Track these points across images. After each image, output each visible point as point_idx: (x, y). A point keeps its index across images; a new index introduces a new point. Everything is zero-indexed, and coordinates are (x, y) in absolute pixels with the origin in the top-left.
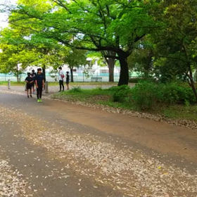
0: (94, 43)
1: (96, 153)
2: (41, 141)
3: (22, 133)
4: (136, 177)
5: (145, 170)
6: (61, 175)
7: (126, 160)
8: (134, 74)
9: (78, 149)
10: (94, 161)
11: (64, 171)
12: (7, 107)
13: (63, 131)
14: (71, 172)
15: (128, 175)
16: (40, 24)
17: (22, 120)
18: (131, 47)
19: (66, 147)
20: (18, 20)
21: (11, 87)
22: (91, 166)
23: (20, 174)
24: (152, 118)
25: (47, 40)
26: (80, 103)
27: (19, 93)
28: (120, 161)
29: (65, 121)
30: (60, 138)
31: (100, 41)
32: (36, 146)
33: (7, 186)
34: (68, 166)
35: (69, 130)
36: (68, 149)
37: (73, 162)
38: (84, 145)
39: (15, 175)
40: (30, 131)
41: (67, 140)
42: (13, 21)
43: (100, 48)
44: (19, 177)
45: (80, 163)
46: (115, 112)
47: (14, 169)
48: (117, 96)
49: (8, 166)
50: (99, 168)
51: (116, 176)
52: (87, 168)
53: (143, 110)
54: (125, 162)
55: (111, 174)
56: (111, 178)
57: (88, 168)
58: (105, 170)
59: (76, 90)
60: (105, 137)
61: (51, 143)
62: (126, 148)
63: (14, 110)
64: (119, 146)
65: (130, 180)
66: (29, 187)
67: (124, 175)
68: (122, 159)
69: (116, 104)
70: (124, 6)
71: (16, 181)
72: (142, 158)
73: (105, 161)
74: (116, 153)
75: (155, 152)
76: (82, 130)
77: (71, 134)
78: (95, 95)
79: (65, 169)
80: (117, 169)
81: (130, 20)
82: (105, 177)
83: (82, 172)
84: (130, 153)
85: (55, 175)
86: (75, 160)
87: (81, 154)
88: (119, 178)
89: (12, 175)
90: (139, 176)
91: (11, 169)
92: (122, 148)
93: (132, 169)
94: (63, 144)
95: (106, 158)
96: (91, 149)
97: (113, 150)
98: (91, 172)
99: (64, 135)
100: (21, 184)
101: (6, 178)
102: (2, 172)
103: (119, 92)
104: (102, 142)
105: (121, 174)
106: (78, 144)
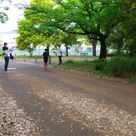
0: (83, 29)
1: (83, 106)
2: (46, 97)
3: (33, 91)
4: (111, 123)
5: (117, 118)
6: (59, 120)
8: (110, 51)
9: (71, 102)
10: (82, 111)
11: (61, 118)
12: (23, 73)
13: (61, 89)
14: (66, 118)
15: (105, 121)
16: (45, 16)
17: (33, 82)
18: (108, 32)
19: (63, 101)
20: (30, 14)
21: (26, 59)
22: (80, 114)
23: (31, 118)
24: (123, 81)
25: (50, 28)
26: (73, 70)
27: (32, 64)
28: (100, 111)
29: (62, 83)
30: (59, 95)
31: (86, 28)
32: (42, 99)
33: (23, 126)
34: (64, 115)
35: (65, 89)
36: (64, 103)
37: (67, 111)
38: (75, 100)
39: (28, 119)
40: (38, 89)
41: (64, 96)
42: (27, 15)
43: (86, 33)
44: (31, 121)
45: (72, 112)
46: (96, 77)
48: (98, 66)
49: (23, 113)
50: (85, 116)
51: (97, 122)
53: (116, 76)
54: (104, 112)
55: (93, 121)
56: (93, 123)
57: (77, 116)
58: (89, 117)
59: (70, 62)
60: (89, 94)
61: (52, 98)
63: (28, 75)
64: (99, 101)
65: (106, 125)
66: (37, 128)
68: (101, 110)
69: (98, 72)
70: (103, 4)
71: (29, 124)
72: (115, 110)
73: (89, 111)
74: (97, 106)
75: (125, 106)
76: (74, 90)
77: (66, 92)
78: (83, 65)
79: (62, 116)
80: (98, 117)
81: (108, 13)
82: (89, 122)
83: (74, 118)
84: (107, 106)
85: (55, 120)
86: (69, 110)
87: (73, 106)
88: (99, 123)
89: (26, 119)
90: (113, 122)
91: (25, 115)
92: (101, 103)
93: (108, 117)
94: (61, 99)
95: (90, 110)
96: (80, 103)
97: (95, 103)
98: (80, 119)
99: (61, 92)
100: (32, 125)
101: (22, 121)
102: (19, 117)
103: (100, 64)
104: (88, 98)
105: (100, 121)
106: (71, 99)
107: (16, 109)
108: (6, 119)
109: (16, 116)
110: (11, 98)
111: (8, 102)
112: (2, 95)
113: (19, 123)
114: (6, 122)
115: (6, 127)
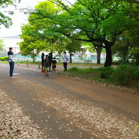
0: (88, 36)
1: (91, 115)
2: (52, 104)
3: (38, 98)
4: (121, 134)
5: (127, 128)
6: (67, 129)
7: (113, 121)
9: (78, 111)
10: (90, 120)
11: (70, 126)
12: (27, 79)
13: (67, 97)
14: (74, 127)
15: (115, 131)
16: (51, 22)
17: (38, 89)
19: (69, 109)
20: (35, 19)
21: (29, 65)
22: (88, 123)
23: (38, 126)
24: (130, 91)
25: (56, 34)
26: (77, 78)
27: (35, 70)
28: (108, 121)
29: (68, 90)
30: (65, 103)
31: (92, 35)
32: (49, 107)
33: (30, 134)
34: (71, 123)
35: (71, 97)
36: (71, 111)
37: (75, 120)
38: (82, 108)
39: (35, 127)
40: (44, 96)
41: (70, 104)
42: (32, 20)
44: (38, 129)
45: (81, 121)
46: (102, 85)
47: (34, 123)
48: (104, 74)
49: (29, 121)
50: (94, 126)
51: (106, 132)
52: (85, 125)
53: (122, 85)
55: (103, 130)
56: (103, 133)
58: (98, 127)
59: (74, 69)
60: (96, 103)
61: (59, 106)
63: (32, 81)
64: (107, 110)
65: (116, 135)
66: (45, 136)
67: (112, 131)
68: (110, 119)
69: (103, 80)
70: (110, 10)
71: (36, 132)
72: (124, 120)
73: (98, 121)
74: (105, 115)
75: (134, 116)
76: (81, 98)
77: (73, 100)
78: (87, 73)
80: (107, 127)
81: (116, 20)
82: (99, 132)
83: (82, 127)
84: (115, 116)
85: (63, 129)
86: (77, 119)
87: (81, 114)
88: (109, 133)
89: (33, 127)
90: (123, 132)
91: (32, 123)
92: (109, 112)
93: (118, 127)
94: (68, 107)
95: (98, 119)
96: (87, 112)
97: (103, 113)
98: (88, 128)
99: (67, 100)
100: (39, 134)
101: (28, 129)
102: (26, 124)
103: (106, 72)
104: (95, 107)
105: (110, 130)
106: (78, 107)
107: (22, 116)
108: (12, 127)
109: (22, 124)
110: (15, 105)
111: (13, 109)
112: (7, 101)
113: (25, 131)
114: (12, 129)
115: (12, 135)
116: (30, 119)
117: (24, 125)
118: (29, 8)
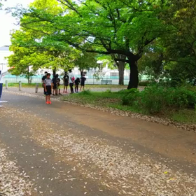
0: (105, 46)
1: (103, 157)
2: (49, 143)
3: (30, 135)
4: (142, 182)
6: (67, 178)
7: (133, 164)
8: (144, 78)
9: (85, 152)
10: (100, 164)
11: (70, 174)
12: (17, 109)
13: (72, 132)
14: (77, 174)
15: (135, 179)
16: (51, 27)
17: (31, 122)
18: (141, 50)
19: (73, 150)
20: (29, 23)
21: (21, 89)
22: (97, 169)
23: (26, 175)
24: (161, 121)
25: (58, 43)
26: (89, 105)
27: (30, 95)
28: (126, 165)
29: (73, 123)
30: (67, 141)
31: (110, 44)
32: (44, 148)
33: (14, 187)
34: (74, 169)
35: (77, 133)
36: (76, 152)
37: (79, 164)
38: (91, 148)
39: (22, 176)
40: (39, 132)
41: (75, 142)
42: (25, 24)
43: (110, 52)
44: (25, 179)
45: (87, 166)
46: (123, 115)
47: (21, 170)
48: (126, 99)
49: (15, 167)
50: (105, 172)
51: (122, 180)
53: (151, 114)
54: (132, 166)
55: (117, 178)
56: (117, 182)
57: (94, 171)
58: (112, 173)
59: (86, 93)
60: (112, 140)
61: (58, 145)
62: (133, 152)
63: (24, 111)
64: (126, 150)
65: (136, 184)
66: (35, 189)
67: (130, 179)
68: (129, 163)
69: (125, 107)
70: (135, 10)
71: (23, 183)
72: (148, 163)
73: (112, 165)
74: (123, 156)
75: (162, 156)
76: (90, 133)
77: (79, 136)
78: (104, 98)
79: (71, 172)
80: (123, 173)
81: (140, 24)
82: (112, 180)
83: (89, 175)
84: (137, 157)
85: (62, 178)
86: (82, 163)
87: (88, 157)
88: (125, 182)
89: (19, 177)
90: (145, 180)
92: (128, 152)
93: (139, 173)
94: (71, 147)
95: (113, 162)
96: (98, 152)
97: (120, 153)
98: (97, 176)
99: (72, 137)
100: (28, 185)
101: (12, 179)
102: (8, 173)
103: (128, 96)
104: (110, 145)
105: (127, 178)
106: (86, 147)
107: (5, 162)
109: (4, 172)
113: (8, 182)
116: (16, 165)
117: (6, 173)
118: (19, 8)
